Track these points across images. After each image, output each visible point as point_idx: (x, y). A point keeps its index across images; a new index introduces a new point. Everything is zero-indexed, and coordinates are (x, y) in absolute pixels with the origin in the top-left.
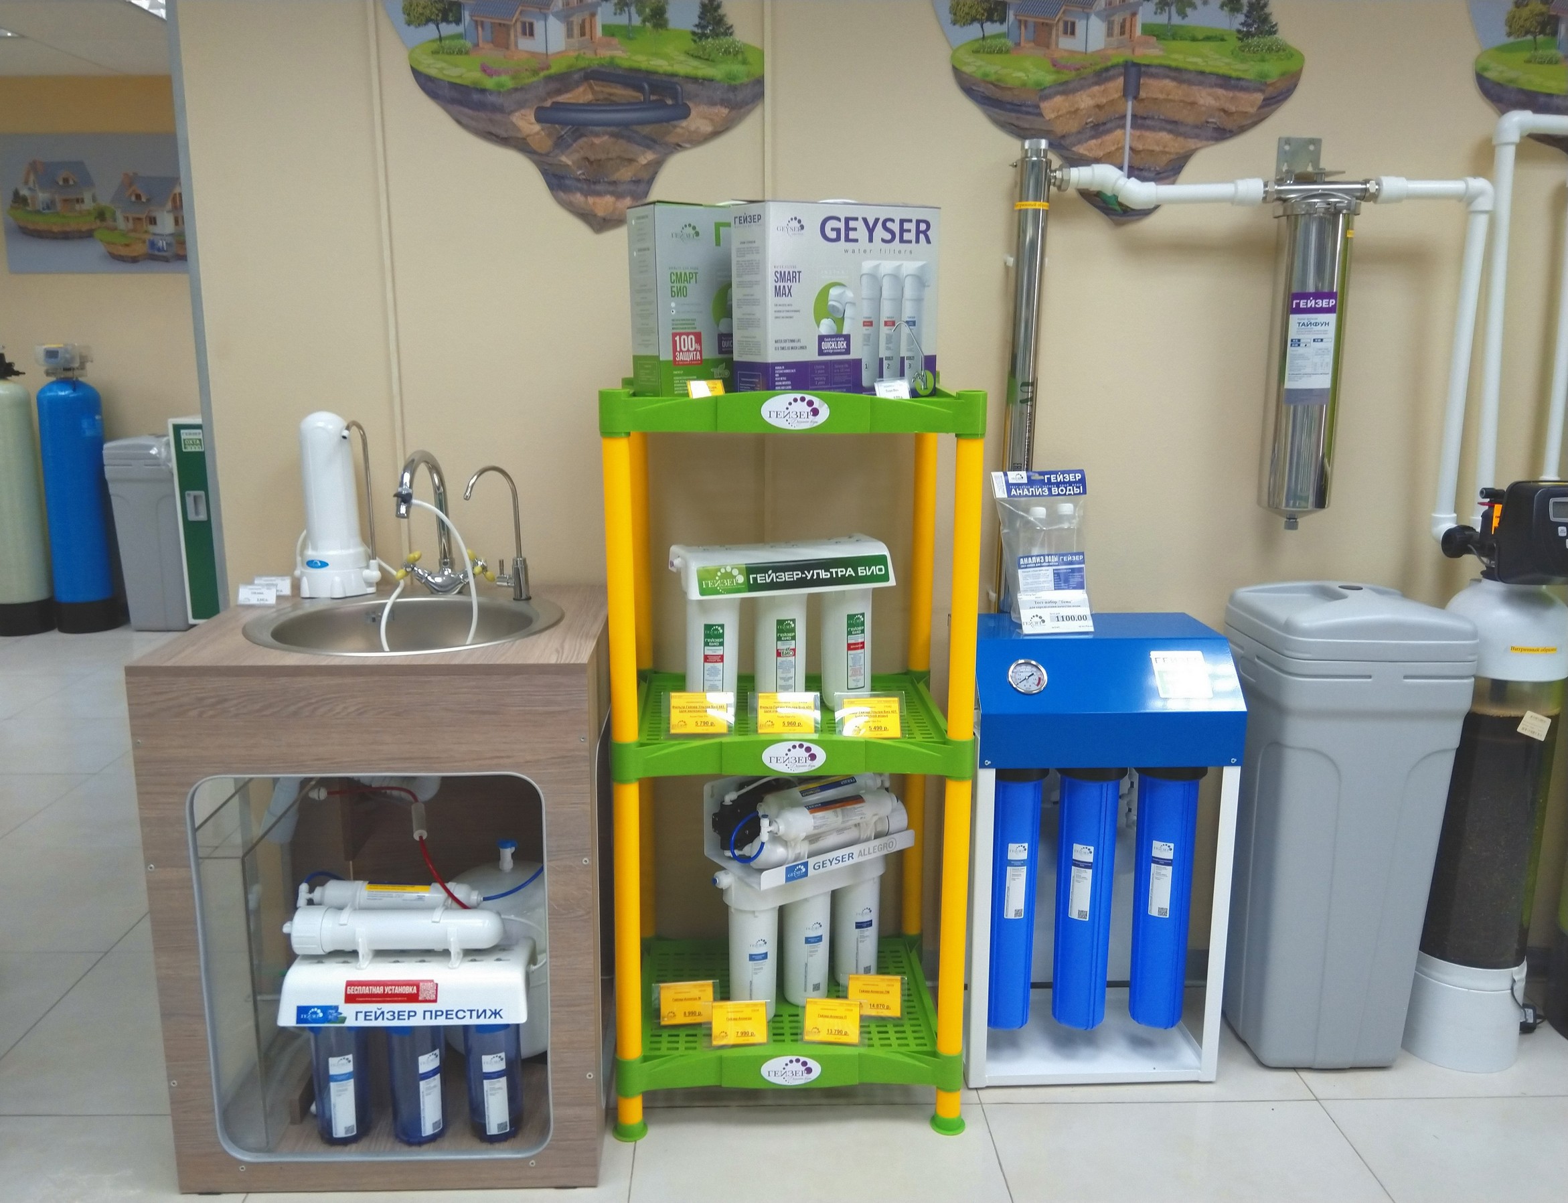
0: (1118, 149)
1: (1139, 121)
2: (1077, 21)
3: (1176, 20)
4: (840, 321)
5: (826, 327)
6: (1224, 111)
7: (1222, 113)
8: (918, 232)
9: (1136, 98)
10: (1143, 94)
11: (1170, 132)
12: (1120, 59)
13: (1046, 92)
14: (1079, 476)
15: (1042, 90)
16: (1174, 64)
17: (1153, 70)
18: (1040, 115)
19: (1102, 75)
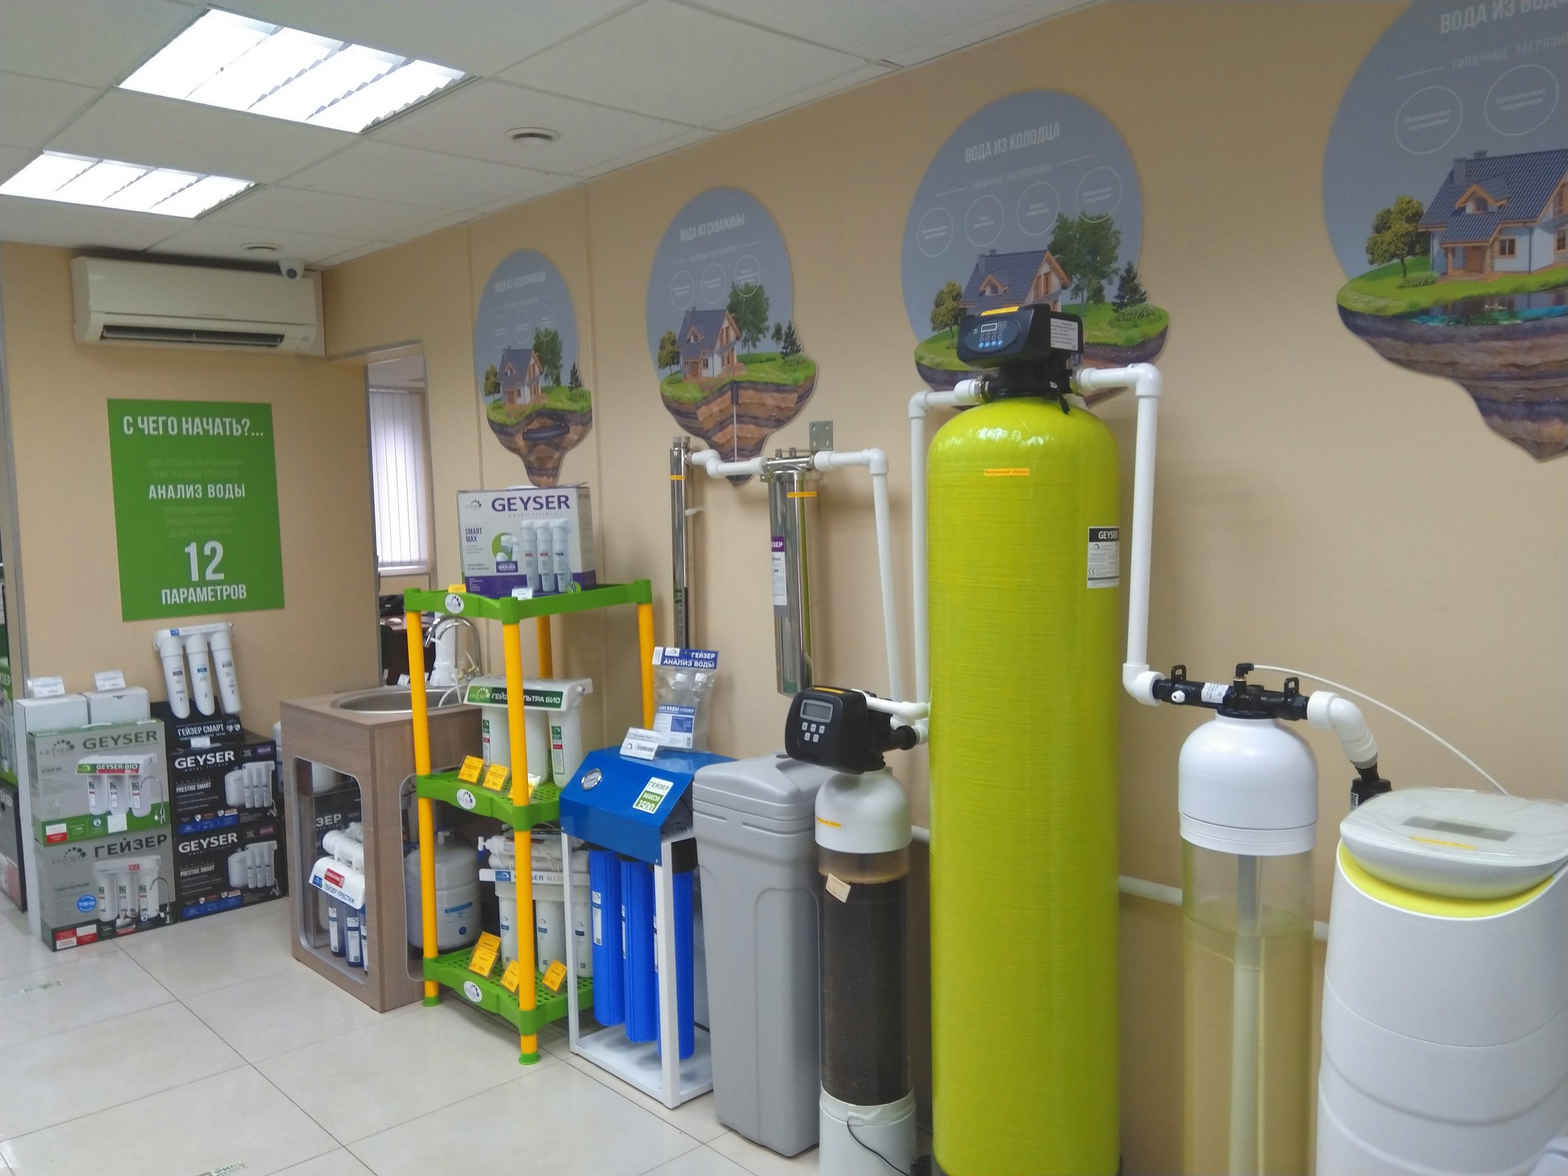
0: (731, 437)
1: (740, 418)
2: (708, 358)
3: (752, 351)
4: (510, 554)
5: (501, 557)
6: (778, 407)
7: (778, 410)
8: (560, 503)
9: (737, 403)
10: (740, 401)
11: (754, 424)
12: (728, 380)
13: (699, 404)
14: (713, 656)
15: (697, 403)
16: (753, 379)
17: (743, 385)
18: (697, 418)
19: (721, 392)
